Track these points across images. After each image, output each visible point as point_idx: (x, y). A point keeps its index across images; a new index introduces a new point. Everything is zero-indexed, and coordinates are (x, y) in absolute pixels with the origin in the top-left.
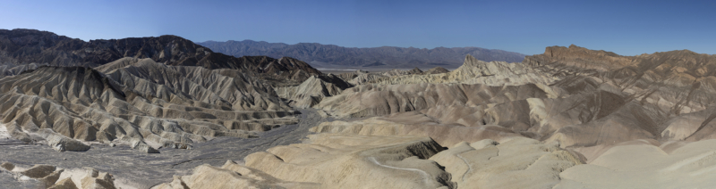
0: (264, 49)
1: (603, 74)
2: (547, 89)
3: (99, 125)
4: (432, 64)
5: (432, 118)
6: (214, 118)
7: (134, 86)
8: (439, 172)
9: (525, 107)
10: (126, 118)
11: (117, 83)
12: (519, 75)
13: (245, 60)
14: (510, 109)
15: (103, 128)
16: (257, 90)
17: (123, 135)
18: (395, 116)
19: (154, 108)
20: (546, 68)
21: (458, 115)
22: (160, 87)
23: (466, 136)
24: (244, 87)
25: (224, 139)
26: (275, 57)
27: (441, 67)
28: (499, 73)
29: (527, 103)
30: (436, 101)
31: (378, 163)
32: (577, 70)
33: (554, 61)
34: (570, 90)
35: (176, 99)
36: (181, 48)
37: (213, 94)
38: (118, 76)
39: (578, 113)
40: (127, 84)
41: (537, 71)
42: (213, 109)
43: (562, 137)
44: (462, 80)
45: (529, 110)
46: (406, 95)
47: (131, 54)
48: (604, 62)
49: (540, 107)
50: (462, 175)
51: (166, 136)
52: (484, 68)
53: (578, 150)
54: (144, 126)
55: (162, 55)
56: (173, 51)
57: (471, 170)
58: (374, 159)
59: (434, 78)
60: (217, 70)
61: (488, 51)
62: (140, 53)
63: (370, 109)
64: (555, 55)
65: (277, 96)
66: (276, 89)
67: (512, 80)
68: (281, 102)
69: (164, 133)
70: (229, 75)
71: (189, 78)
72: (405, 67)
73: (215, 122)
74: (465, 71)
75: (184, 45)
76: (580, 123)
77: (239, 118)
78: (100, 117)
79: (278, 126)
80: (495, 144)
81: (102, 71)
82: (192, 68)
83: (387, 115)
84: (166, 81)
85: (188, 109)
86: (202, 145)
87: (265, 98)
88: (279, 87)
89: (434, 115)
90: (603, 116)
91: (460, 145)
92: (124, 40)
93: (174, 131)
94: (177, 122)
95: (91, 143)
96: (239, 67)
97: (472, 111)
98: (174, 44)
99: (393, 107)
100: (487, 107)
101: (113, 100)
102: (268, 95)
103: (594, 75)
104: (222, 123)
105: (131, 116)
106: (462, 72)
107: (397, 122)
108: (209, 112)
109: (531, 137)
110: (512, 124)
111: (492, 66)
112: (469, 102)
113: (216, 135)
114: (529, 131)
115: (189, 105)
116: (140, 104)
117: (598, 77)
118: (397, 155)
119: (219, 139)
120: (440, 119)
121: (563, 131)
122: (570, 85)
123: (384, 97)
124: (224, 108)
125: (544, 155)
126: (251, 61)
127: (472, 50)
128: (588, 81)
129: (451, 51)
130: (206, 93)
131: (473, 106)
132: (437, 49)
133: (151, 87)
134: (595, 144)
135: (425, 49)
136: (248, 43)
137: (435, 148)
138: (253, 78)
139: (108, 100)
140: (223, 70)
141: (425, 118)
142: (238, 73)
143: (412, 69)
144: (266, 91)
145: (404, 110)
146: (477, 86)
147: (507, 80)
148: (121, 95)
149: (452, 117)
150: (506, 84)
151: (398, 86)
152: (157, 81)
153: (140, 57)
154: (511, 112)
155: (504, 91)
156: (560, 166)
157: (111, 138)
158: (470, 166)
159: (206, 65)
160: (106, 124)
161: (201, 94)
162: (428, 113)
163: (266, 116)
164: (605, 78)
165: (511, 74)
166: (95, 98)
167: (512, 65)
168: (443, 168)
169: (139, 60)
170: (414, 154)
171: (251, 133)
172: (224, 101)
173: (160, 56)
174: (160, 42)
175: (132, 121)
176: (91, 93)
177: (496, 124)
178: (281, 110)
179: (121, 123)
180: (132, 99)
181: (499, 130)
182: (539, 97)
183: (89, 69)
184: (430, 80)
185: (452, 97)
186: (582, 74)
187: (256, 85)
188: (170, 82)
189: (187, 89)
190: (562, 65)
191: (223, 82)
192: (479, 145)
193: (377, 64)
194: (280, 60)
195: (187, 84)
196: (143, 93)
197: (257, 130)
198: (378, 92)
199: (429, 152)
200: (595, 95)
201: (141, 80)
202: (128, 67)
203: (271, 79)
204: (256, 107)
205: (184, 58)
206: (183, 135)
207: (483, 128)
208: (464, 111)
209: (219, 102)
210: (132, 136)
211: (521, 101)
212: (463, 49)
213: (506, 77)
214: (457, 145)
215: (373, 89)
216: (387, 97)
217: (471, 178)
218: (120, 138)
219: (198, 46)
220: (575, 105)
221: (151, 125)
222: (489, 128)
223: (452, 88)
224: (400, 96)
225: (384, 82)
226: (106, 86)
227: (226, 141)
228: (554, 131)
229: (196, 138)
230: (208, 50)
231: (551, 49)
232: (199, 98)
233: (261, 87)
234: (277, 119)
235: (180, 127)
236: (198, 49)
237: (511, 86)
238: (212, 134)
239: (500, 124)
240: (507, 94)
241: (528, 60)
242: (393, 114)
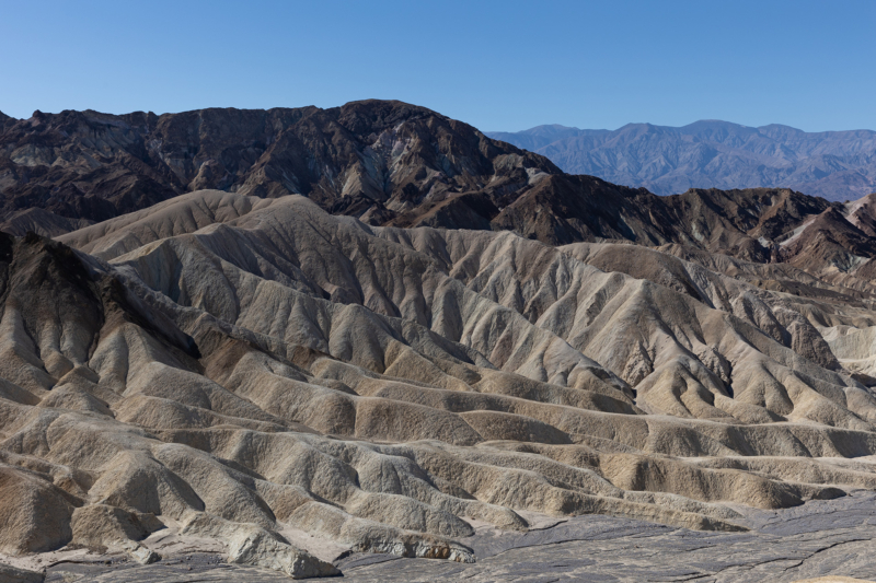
0: (779, 160)
3: (84, 481)
6: (563, 438)
7: (237, 311)
10: (203, 443)
11: (163, 298)
13: (697, 204)
15: (100, 492)
16: (743, 332)
17: (191, 514)
19: (319, 397)
22: (343, 317)
24: (690, 318)
25: (602, 524)
26: (829, 192)
35: (408, 360)
36: (429, 154)
37: (558, 345)
38: (165, 269)
40: (207, 304)
42: (557, 403)
47: (222, 178)
51: (367, 511)
54: (278, 471)
55: (351, 183)
56: (396, 166)
60: (576, 248)
62: (259, 175)
65: (835, 365)
66: (831, 335)
68: (852, 392)
69: (360, 497)
70: (625, 268)
71: (461, 276)
73: (566, 457)
75: (444, 142)
77: (663, 447)
78: (91, 445)
79: (836, 494)
81: (97, 249)
82: (473, 237)
84: (369, 291)
85: (456, 403)
86: (510, 545)
87: (778, 371)
88: (844, 322)
92: (190, 117)
93: (398, 488)
94: (410, 455)
95: (47, 557)
96: (670, 236)
98: (404, 135)
101: (146, 369)
102: (792, 356)
104: (594, 463)
105: (227, 434)
108: (540, 417)
113: (568, 507)
115: (462, 388)
116: (264, 384)
119: (578, 524)
124: (601, 403)
126: (720, 211)
130: (529, 341)
133: (309, 314)
136: (710, 134)
138: (728, 282)
139: (122, 373)
140: (600, 247)
142: (664, 258)
144: (786, 340)
148: (182, 350)
152: (331, 289)
153: (262, 191)
157: (139, 529)
159: (531, 226)
160: (113, 472)
161: (508, 344)
163: (784, 444)
166: (64, 365)
169: (258, 202)
171: (714, 508)
172: (601, 374)
173: (346, 190)
174: (344, 129)
175: (231, 451)
176: (46, 343)
178: (853, 426)
179: (181, 464)
180: (228, 366)
183: (32, 238)
187: (740, 313)
188: (385, 293)
189: (454, 321)
191: (601, 298)
194: (855, 206)
195: (453, 302)
196: (273, 339)
197: (740, 498)
201: (266, 285)
202: (207, 230)
203: (810, 291)
204: (739, 406)
205: (441, 195)
206: (435, 505)
209: (581, 376)
210: (230, 515)
218: (178, 529)
219: (500, 147)
221: (308, 466)
226: (113, 315)
227: (609, 535)
229: (489, 515)
230: (545, 165)
232: (503, 357)
233: (764, 320)
234: (830, 460)
235: (422, 474)
236: (500, 161)
238: (553, 503)
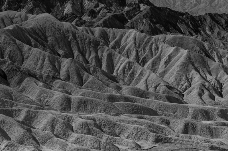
6: (155, 113)
7: (23, 61)
10: (10, 114)
13: (208, 19)
17: (6, 142)
19: (57, 95)
22: (66, 64)
24: (206, 65)
25: (171, 147)
35: (92, 81)
37: (153, 76)
40: (10, 58)
42: (152, 99)
47: (15, 6)
51: (77, 142)
54: (40, 125)
55: (68, 9)
56: (86, 2)
60: (160, 36)
69: (74, 136)
70: (179, 45)
71: (114, 48)
73: (156, 121)
77: (195, 117)
82: (119, 32)
84: (76, 53)
85: (112, 99)
93: (89, 132)
94: (94, 119)
96: (197, 32)
104: (167, 123)
105: (20, 110)
108: (145, 105)
113: (158, 140)
115: (114, 93)
116: (34, 90)
119: (161, 147)
124: (170, 99)
126: (218, 22)
130: (141, 74)
133: (52, 62)
138: (221, 51)
140: (170, 36)
142: (195, 41)
148: (0, 76)
152: (61, 52)
153: (31, 11)
159: (141, 27)
161: (132, 75)
169: (30, 16)
172: (170, 88)
173: (66, 11)
175: (22, 117)
179: (1, 122)
180: (20, 83)
187: (226, 64)
188: (83, 54)
189: (111, 66)
191: (170, 57)
195: (110, 57)
196: (38, 72)
197: (226, 138)
201: (34, 51)
202: (10, 27)
204: (225, 101)
206: (104, 140)
209: (162, 88)
210: (21, 142)
221: (53, 123)
230: (147, 2)
232: (130, 81)
235: (99, 127)
238: (151, 139)
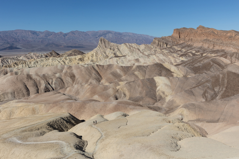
1: (232, 55)
2: (173, 69)
4: (68, 47)
5: (70, 96)
8: (77, 140)
9: (152, 84)
12: (148, 56)
14: (139, 86)
18: (34, 98)
20: (174, 49)
21: (93, 92)
23: (101, 110)
27: (77, 49)
28: (130, 54)
29: (154, 81)
30: (73, 81)
31: (19, 142)
32: (204, 51)
33: (182, 42)
34: (196, 70)
39: (202, 92)
41: (165, 51)
43: (185, 112)
44: (97, 61)
45: (156, 87)
46: (44, 77)
48: (234, 42)
49: (166, 85)
50: (96, 141)
52: (116, 50)
53: (199, 124)
57: (104, 136)
58: (15, 139)
59: (70, 60)
61: (120, 34)
63: (7, 94)
64: (182, 36)
67: (141, 60)
72: (42, 50)
74: (99, 53)
76: (204, 100)
80: (125, 115)
83: (26, 97)
89: (72, 94)
90: (228, 96)
91: (95, 117)
97: (106, 88)
99: (32, 89)
100: (119, 85)
103: (222, 56)
106: (97, 53)
107: (37, 103)
109: (157, 111)
110: (141, 99)
111: (124, 48)
112: (103, 81)
114: (155, 105)
117: (226, 57)
118: (39, 132)
120: (77, 97)
121: (186, 107)
122: (196, 65)
123: (21, 80)
125: (166, 126)
127: (105, 34)
128: (215, 61)
129: (86, 34)
131: (107, 84)
132: (73, 33)
134: (217, 121)
135: (61, 33)
137: (73, 122)
141: (63, 97)
143: (49, 52)
145: (43, 91)
146: (110, 66)
147: (137, 60)
149: (88, 94)
150: (137, 64)
151: (36, 69)
154: (140, 89)
155: (134, 70)
156: (179, 136)
158: (103, 133)
162: (66, 92)
164: (233, 59)
165: (141, 54)
167: (142, 47)
168: (80, 137)
170: (55, 129)
177: (126, 99)
181: (129, 104)
182: (165, 76)
184: (67, 62)
185: (87, 77)
186: (209, 55)
190: (189, 46)
192: (111, 117)
193: (12, 48)
198: (14, 76)
199: (68, 125)
200: (221, 76)
207: (115, 102)
208: (99, 89)
211: (149, 79)
212: (97, 32)
213: (136, 58)
214: (92, 118)
215: (9, 74)
216: (25, 81)
217: (103, 143)
220: (199, 84)
222: (120, 103)
223: (87, 69)
224: (38, 78)
225: (20, 66)
228: (177, 106)
231: (179, 31)
237: (140, 66)
239: (130, 99)
240: (136, 73)
241: (157, 42)
242: (32, 96)
